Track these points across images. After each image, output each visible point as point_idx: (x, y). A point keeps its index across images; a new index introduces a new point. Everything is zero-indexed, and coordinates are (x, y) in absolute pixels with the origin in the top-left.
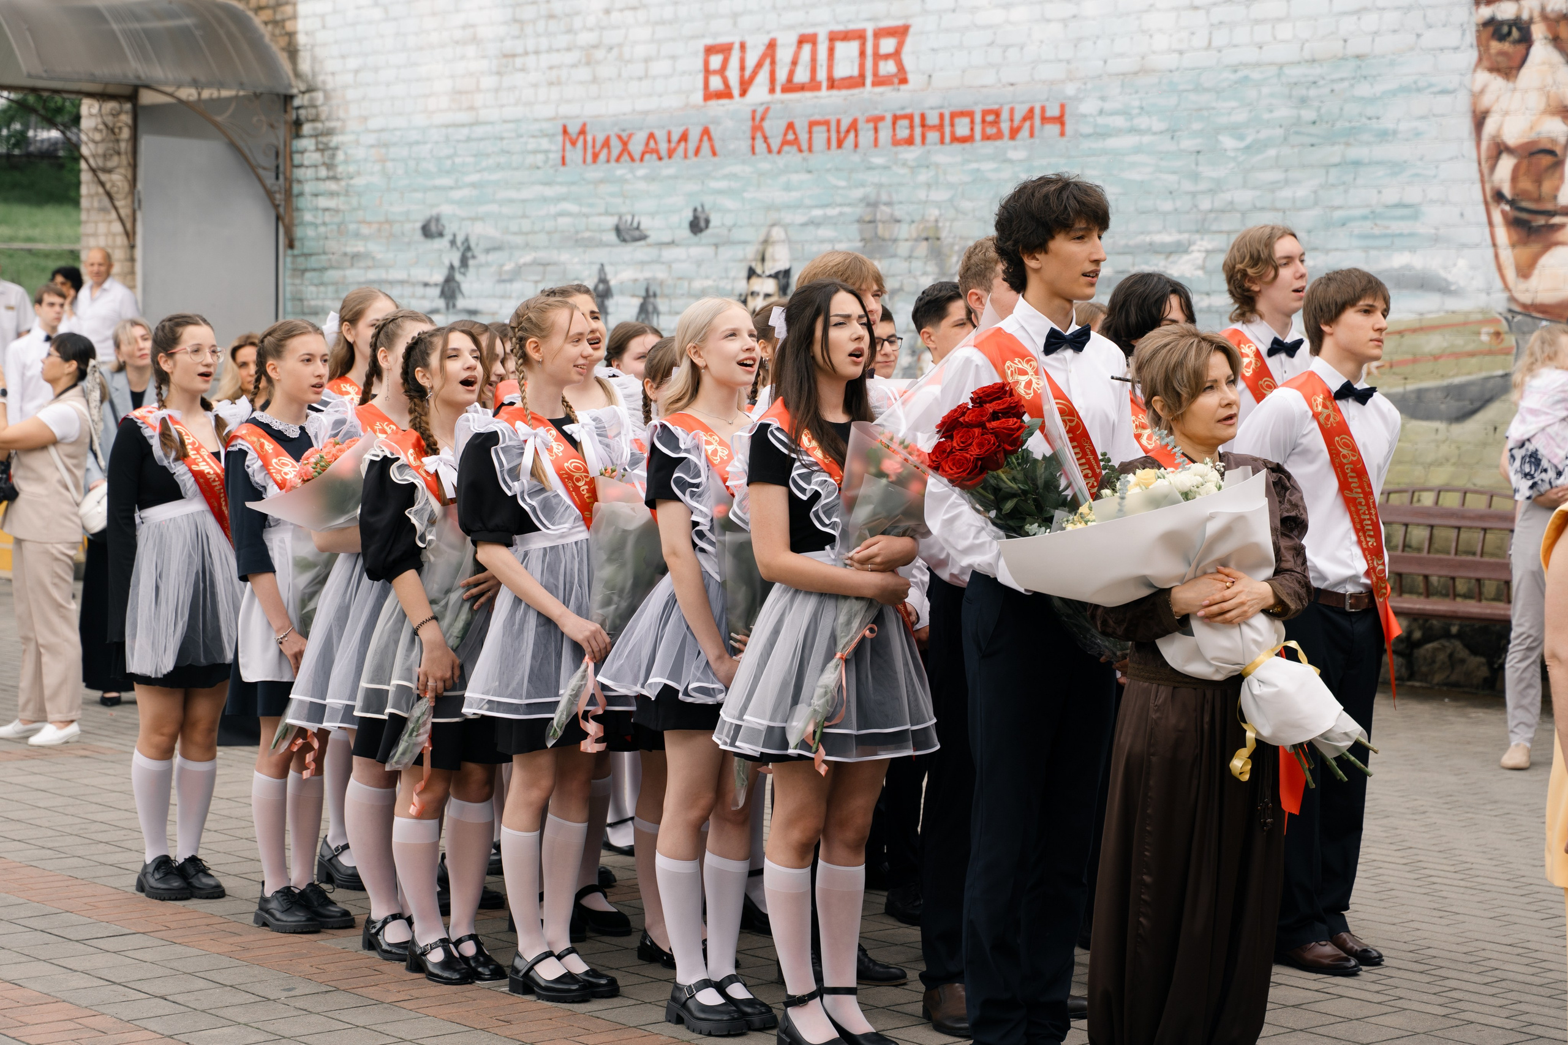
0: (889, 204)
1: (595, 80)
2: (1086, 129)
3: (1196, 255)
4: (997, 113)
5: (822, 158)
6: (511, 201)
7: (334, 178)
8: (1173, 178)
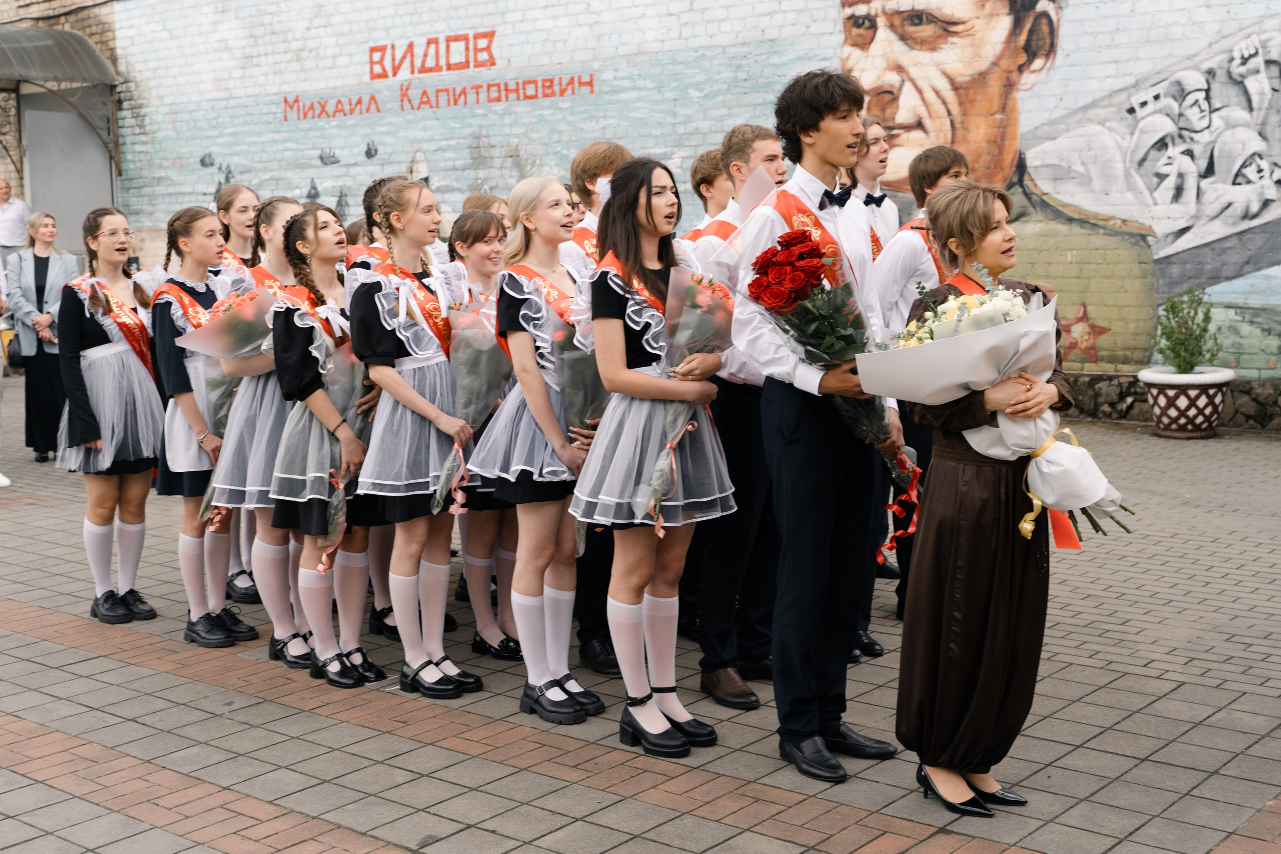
0: (487, 137)
1: (303, 70)
2: (606, 89)
3: (676, 160)
4: (551, 81)
5: (445, 111)
6: (254, 143)
7: (144, 133)
8: (661, 115)
